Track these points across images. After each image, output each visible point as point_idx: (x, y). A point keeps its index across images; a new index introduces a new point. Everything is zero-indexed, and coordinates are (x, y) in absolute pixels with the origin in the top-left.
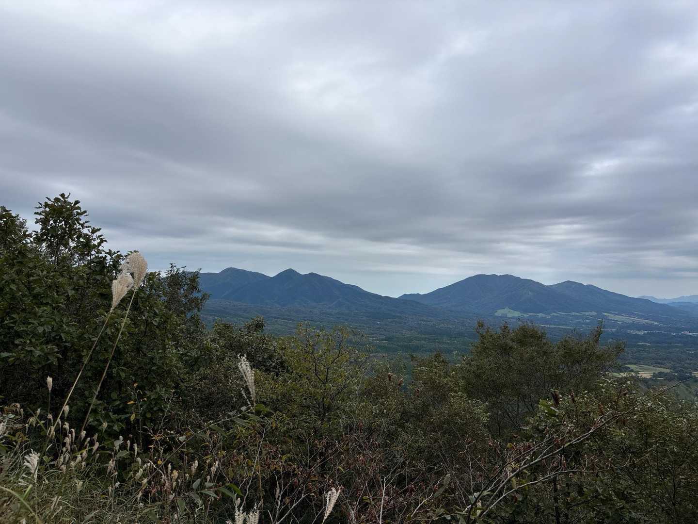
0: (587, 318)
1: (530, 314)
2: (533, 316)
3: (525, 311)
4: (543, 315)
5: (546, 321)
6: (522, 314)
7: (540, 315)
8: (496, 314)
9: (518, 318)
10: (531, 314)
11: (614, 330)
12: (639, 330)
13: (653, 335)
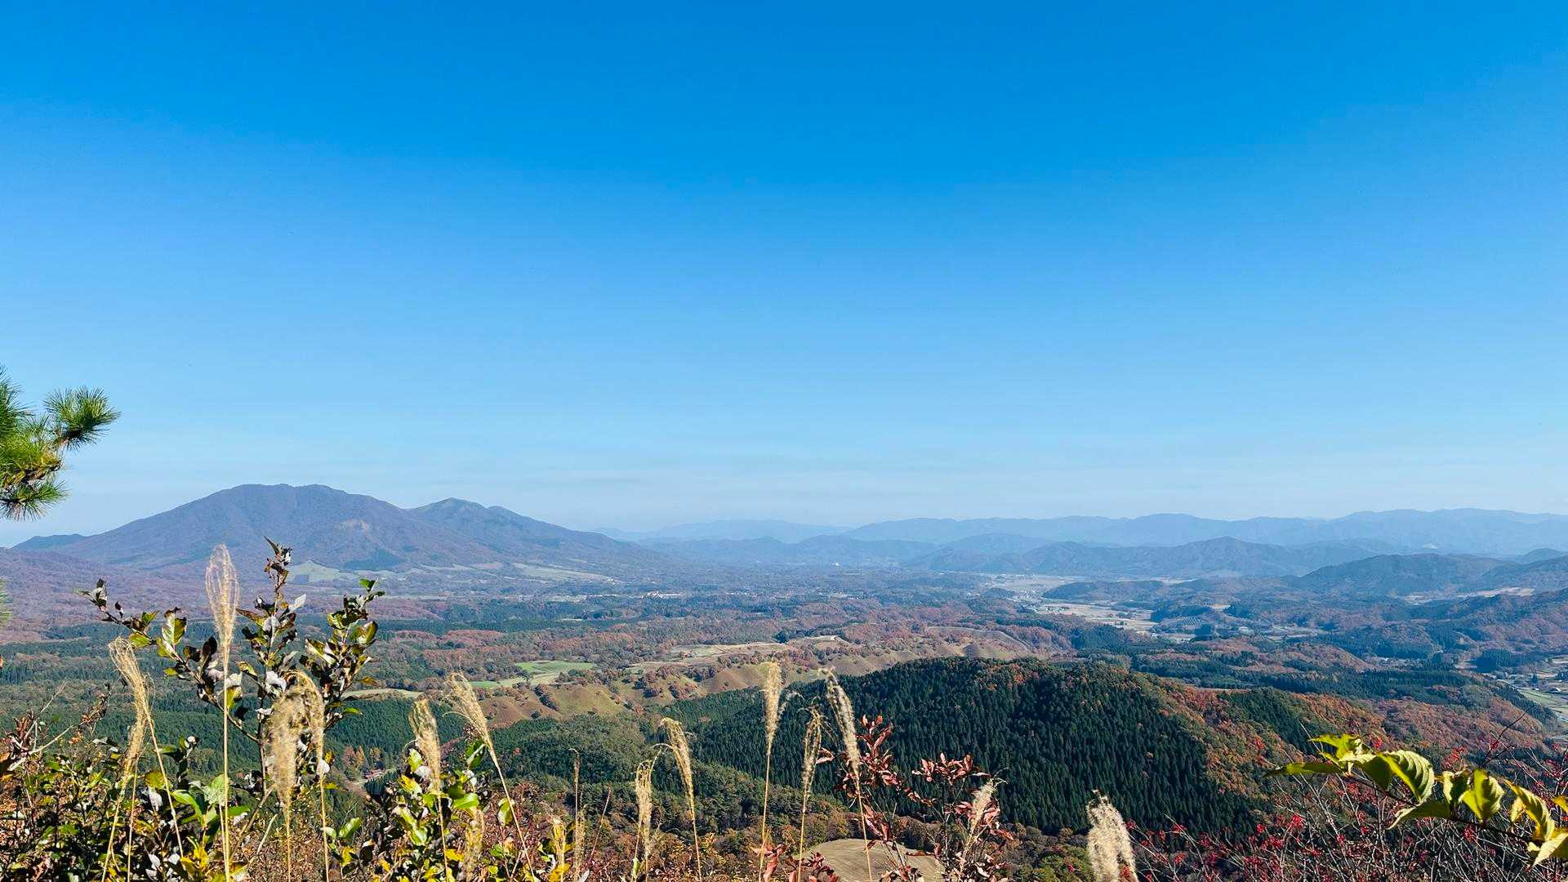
0: (482, 577)
6: (343, 574)
11: (528, 597)
12: (574, 594)
13: (597, 602)
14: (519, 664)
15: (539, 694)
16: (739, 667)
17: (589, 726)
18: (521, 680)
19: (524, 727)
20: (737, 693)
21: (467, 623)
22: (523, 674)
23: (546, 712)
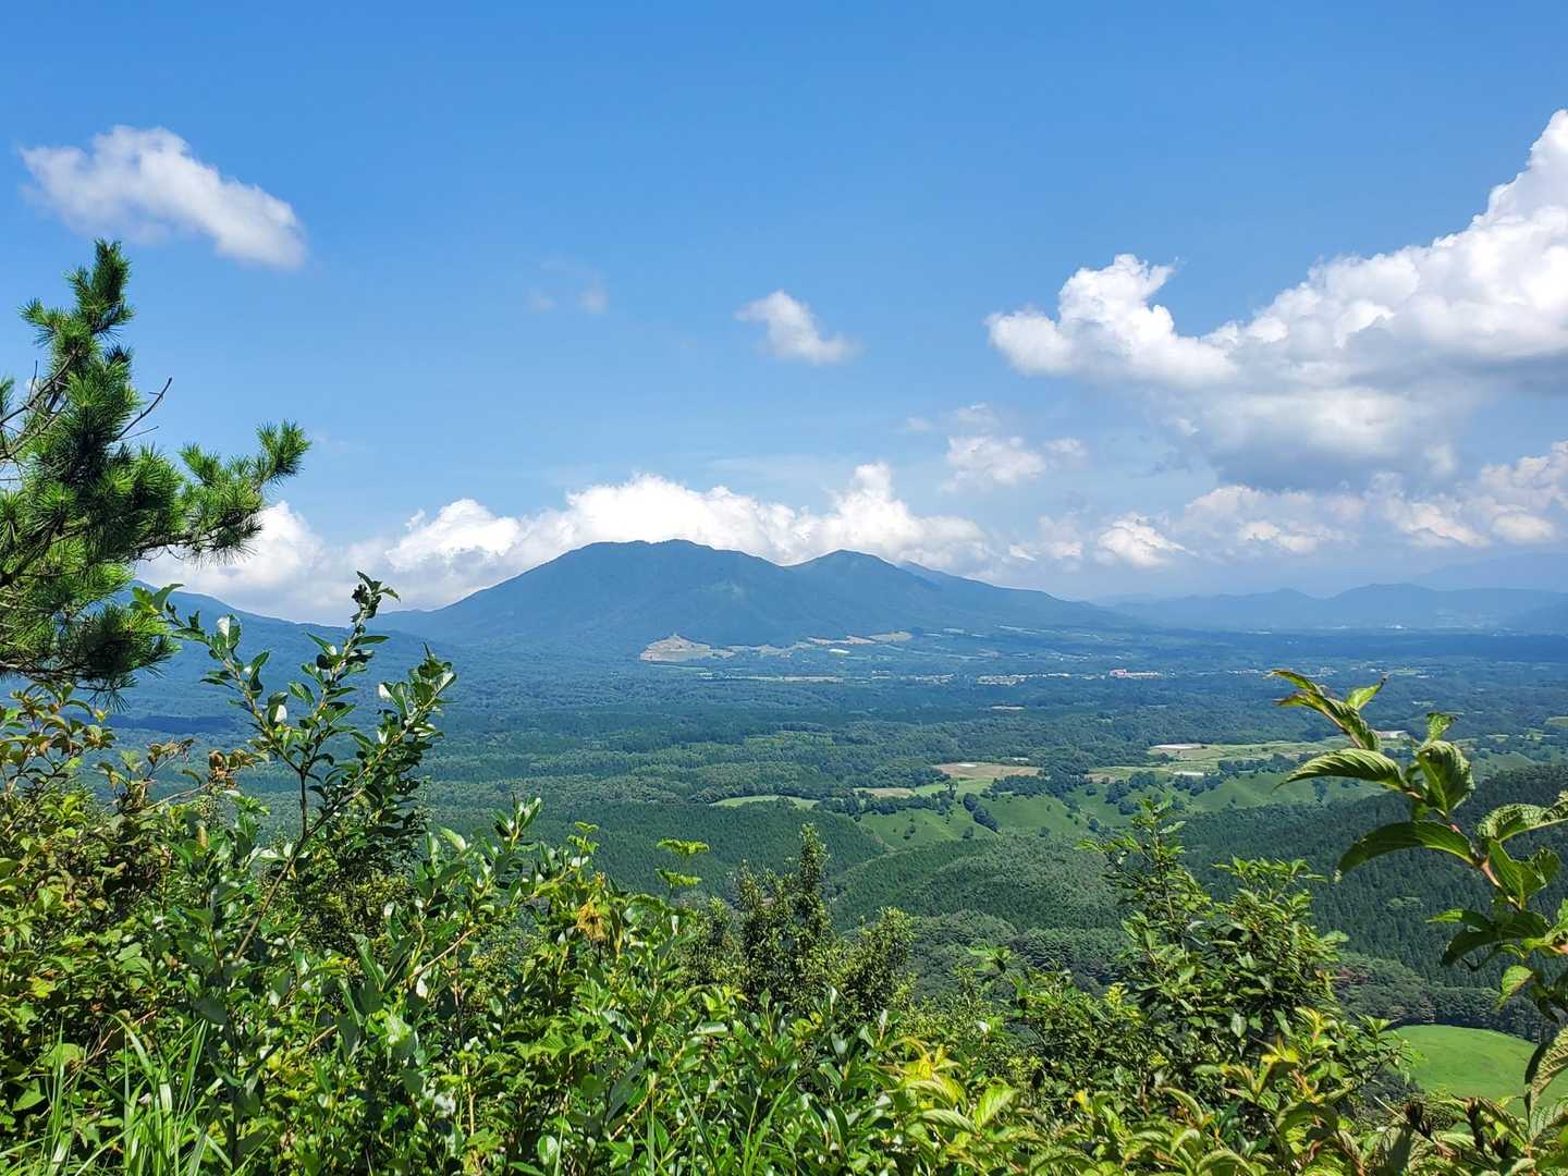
0: (885, 652)
1: (736, 648)
2: (743, 654)
3: (724, 641)
4: (774, 651)
5: (779, 667)
6: (716, 651)
7: (764, 650)
8: (645, 656)
9: (705, 663)
10: (741, 648)
11: (946, 678)
12: (1008, 674)
13: (1039, 683)
14: (938, 767)
15: (969, 808)
16: (1252, 777)
17: (1038, 853)
18: (943, 787)
19: (949, 850)
20: (1248, 812)
21: (869, 712)
22: (945, 779)
23: (981, 832)
